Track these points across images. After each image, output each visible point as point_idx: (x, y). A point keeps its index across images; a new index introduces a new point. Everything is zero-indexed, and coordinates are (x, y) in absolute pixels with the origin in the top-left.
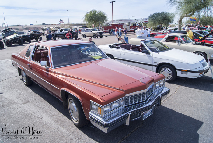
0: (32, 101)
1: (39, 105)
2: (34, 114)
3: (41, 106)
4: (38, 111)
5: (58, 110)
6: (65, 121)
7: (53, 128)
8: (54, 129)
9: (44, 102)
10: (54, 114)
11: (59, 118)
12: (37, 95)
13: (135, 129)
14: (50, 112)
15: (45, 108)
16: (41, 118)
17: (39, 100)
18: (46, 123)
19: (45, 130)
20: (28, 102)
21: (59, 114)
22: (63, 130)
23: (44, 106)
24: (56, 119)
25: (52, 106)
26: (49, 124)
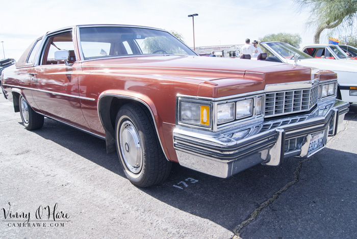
0: (36, 150)
1: (50, 156)
2: (37, 169)
3: (55, 157)
4: (48, 164)
5: (94, 162)
6: (110, 179)
7: (80, 192)
8: (83, 193)
9: (63, 151)
10: (84, 168)
11: (94, 174)
12: (50, 141)
13: (284, 188)
14: (75, 165)
15: (64, 160)
16: (52, 175)
17: (52, 149)
18: (64, 184)
19: (59, 195)
20: (28, 151)
21: (95, 168)
22: (105, 195)
23: (62, 157)
24: (88, 177)
25: (80, 156)
26: (69, 185)
